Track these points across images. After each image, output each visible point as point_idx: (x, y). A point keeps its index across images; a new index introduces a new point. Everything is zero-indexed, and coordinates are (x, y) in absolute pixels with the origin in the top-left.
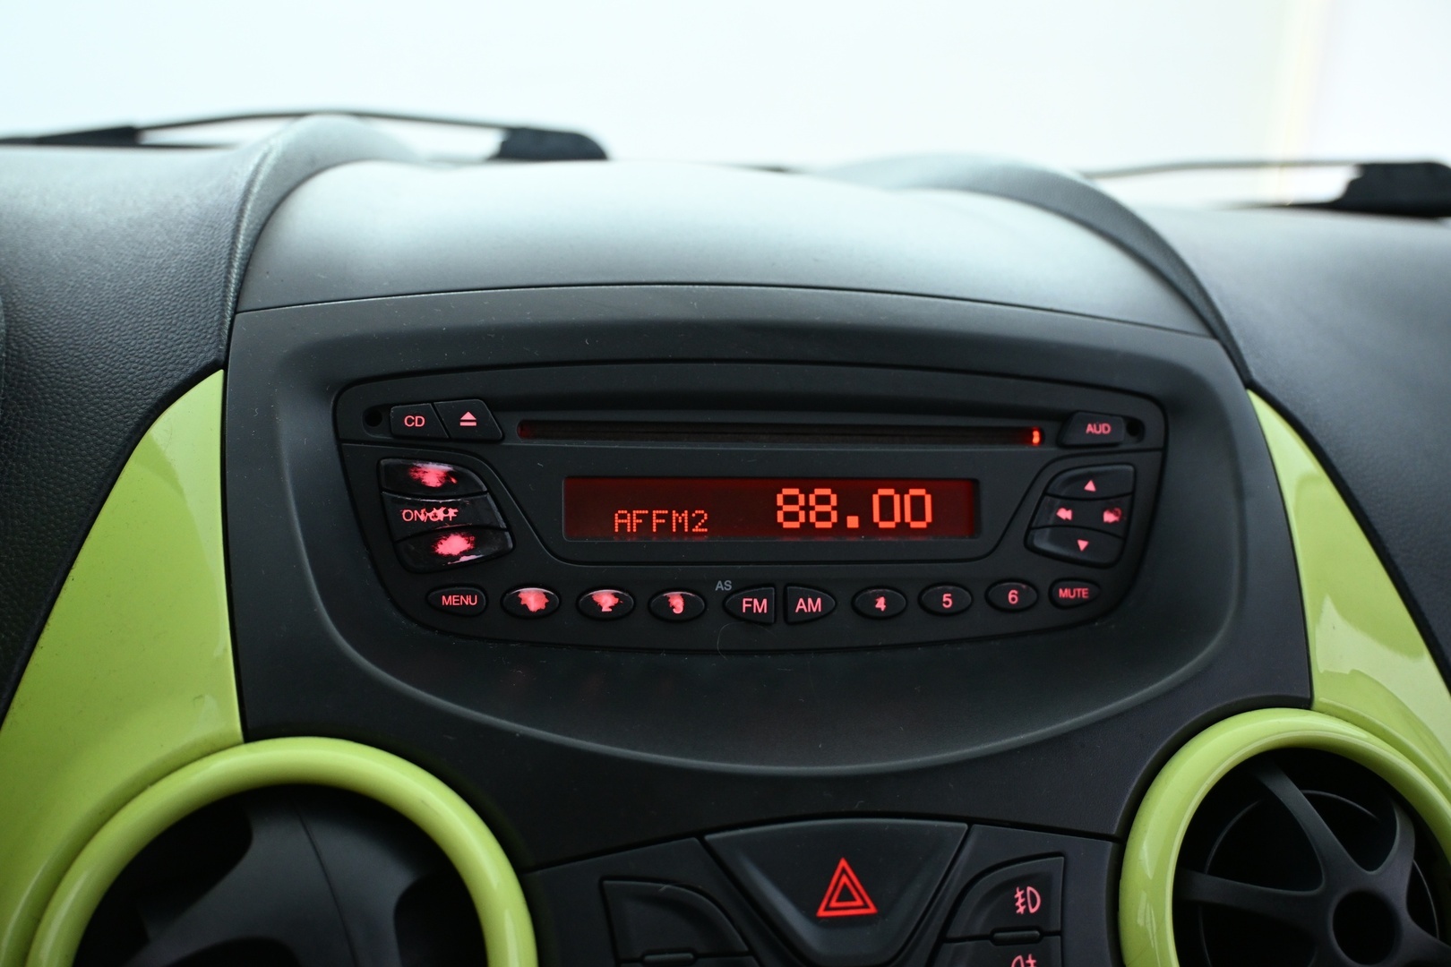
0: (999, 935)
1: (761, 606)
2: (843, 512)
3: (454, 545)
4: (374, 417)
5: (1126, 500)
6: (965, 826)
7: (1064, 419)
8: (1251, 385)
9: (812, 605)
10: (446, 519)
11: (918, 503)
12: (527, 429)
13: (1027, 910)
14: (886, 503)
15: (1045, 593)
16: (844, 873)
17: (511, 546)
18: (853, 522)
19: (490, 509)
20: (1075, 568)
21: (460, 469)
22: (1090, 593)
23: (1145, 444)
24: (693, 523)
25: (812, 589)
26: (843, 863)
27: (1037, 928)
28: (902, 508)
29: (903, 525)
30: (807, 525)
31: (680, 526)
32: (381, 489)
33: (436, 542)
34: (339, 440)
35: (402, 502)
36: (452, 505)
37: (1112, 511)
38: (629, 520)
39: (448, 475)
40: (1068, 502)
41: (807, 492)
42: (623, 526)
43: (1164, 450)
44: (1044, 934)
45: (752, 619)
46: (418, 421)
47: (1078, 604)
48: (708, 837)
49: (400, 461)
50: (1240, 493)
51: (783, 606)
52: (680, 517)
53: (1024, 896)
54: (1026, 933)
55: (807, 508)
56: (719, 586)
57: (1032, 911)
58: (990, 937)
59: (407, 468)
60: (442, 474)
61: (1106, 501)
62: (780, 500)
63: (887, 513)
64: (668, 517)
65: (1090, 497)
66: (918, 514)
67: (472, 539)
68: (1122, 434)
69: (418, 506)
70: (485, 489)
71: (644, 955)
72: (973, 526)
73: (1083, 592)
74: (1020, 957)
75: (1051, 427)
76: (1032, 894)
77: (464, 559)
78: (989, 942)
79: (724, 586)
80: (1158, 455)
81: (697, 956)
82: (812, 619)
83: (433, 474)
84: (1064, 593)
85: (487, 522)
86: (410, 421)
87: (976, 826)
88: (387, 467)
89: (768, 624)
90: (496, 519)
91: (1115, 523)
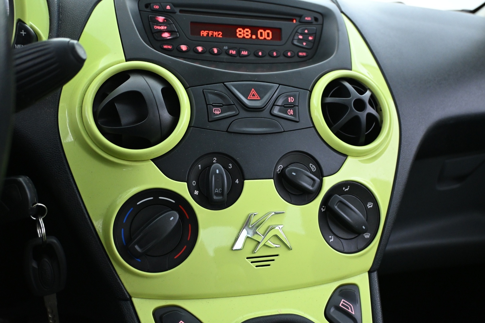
0: (285, 106)
1: (234, 52)
2: (252, 34)
3: (166, 35)
4: (147, 6)
5: (314, 35)
6: (278, 85)
7: (300, 16)
8: (342, 12)
9: (245, 53)
10: (164, 29)
11: (268, 34)
12: (181, 11)
13: (291, 101)
14: (261, 33)
15: (296, 53)
16: (253, 91)
17: (178, 36)
18: (254, 37)
19: (174, 27)
20: (303, 49)
21: (167, 18)
22: (306, 54)
23: (318, 23)
24: (218, 35)
25: (245, 50)
26: (253, 89)
27: (293, 105)
28: (265, 34)
29: (265, 39)
30: (244, 37)
31: (216, 35)
32: (149, 22)
33: (162, 34)
34: (140, 11)
35: (154, 24)
36: (166, 26)
37: (311, 36)
38: (204, 33)
39: (164, 19)
40: (301, 34)
41: (244, 29)
42: (203, 35)
43: (322, 24)
44: (294, 106)
45: (232, 55)
46: (157, 7)
47: (303, 57)
48: (225, 83)
49: (153, 16)
50: (338, 30)
51: (239, 52)
52: (216, 33)
53: (290, 99)
54: (291, 106)
55: (244, 33)
56: (225, 48)
57: (292, 101)
58: (283, 106)
59: (155, 17)
60: (163, 19)
61: (309, 34)
62: (238, 31)
63: (261, 35)
64: (213, 33)
65: (306, 34)
66: (268, 36)
67: (170, 34)
68: (313, 21)
69: (158, 26)
70: (172, 23)
71: (212, 104)
72: (280, 39)
73: (304, 54)
74: (289, 110)
75: (298, 19)
76: (292, 99)
77: (168, 38)
78: (283, 107)
79: (226, 48)
80: (321, 26)
81: (223, 105)
82: (245, 56)
83: (161, 19)
84: (300, 54)
85: (173, 30)
86: (155, 7)
87: (280, 86)
88: (150, 17)
89: (235, 57)
90: (175, 29)
91: (312, 40)
